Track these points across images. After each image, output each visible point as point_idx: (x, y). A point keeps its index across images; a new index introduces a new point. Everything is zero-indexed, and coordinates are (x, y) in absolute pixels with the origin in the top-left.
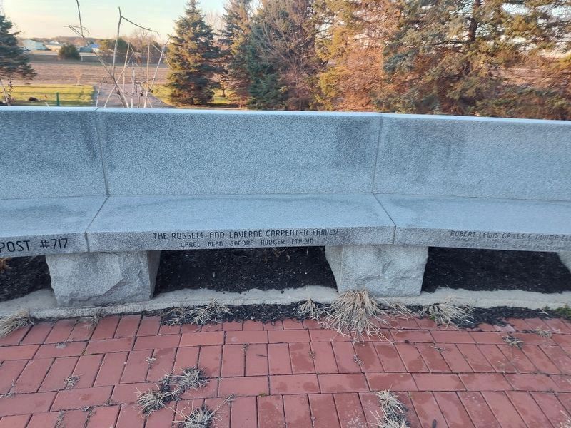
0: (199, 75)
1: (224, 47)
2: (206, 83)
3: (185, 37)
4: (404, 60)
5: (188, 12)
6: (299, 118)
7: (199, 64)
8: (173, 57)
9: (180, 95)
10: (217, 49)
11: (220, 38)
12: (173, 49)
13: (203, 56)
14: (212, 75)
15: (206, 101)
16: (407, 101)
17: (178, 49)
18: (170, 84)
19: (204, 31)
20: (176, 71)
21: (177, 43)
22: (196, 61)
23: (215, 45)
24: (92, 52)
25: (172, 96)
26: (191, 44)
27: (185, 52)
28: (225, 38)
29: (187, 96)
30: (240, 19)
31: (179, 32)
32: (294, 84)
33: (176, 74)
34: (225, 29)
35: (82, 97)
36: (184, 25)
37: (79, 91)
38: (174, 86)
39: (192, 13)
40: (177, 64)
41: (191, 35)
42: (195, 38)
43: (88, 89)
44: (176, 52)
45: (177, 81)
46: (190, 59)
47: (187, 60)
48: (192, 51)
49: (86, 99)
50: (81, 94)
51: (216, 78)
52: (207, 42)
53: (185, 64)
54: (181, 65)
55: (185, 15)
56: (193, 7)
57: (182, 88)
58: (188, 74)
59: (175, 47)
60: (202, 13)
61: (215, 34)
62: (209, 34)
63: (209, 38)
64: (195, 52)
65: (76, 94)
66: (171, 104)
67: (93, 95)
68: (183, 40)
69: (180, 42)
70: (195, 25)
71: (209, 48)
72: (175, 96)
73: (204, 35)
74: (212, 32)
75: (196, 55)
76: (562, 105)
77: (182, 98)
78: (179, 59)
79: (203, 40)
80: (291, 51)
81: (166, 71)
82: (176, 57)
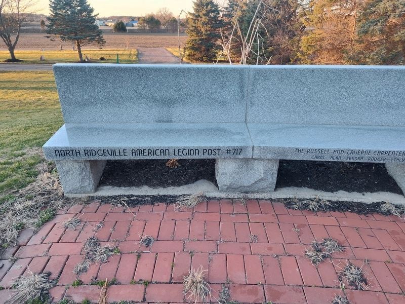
0: (208, 40)
1: (226, 20)
2: (212, 46)
3: (201, 14)
4: (376, 25)
6: (391, 71)
7: (208, 33)
8: (191, 28)
9: (194, 55)
10: (221, 21)
11: (224, 13)
12: (191, 23)
13: (212, 27)
14: (216, 40)
15: (211, 59)
16: (375, 57)
17: (195, 23)
18: (188, 47)
19: (213, 8)
20: (193, 38)
21: (194, 18)
22: (206, 31)
23: (220, 19)
24: (133, 26)
25: (189, 55)
26: (204, 19)
27: (199, 24)
28: (227, 13)
29: (199, 55)
31: (197, 10)
32: (279, 45)
33: (193, 40)
35: (131, 57)
36: (200, 5)
37: (129, 53)
38: (192, 48)
40: (194, 33)
41: (204, 12)
42: (207, 15)
43: (134, 51)
44: (194, 25)
45: (193, 45)
46: (203, 30)
47: (201, 30)
48: (204, 24)
49: (134, 58)
50: (130, 55)
51: (219, 42)
52: (215, 17)
53: (199, 32)
54: (197, 34)
57: (196, 50)
58: (201, 40)
59: (193, 21)
61: (221, 10)
62: (217, 11)
63: (216, 14)
64: (206, 24)
65: (126, 55)
66: (187, 61)
67: (138, 55)
68: (199, 15)
69: (196, 17)
70: (207, 4)
71: (216, 21)
72: (191, 56)
73: (214, 12)
74: (219, 9)
75: (207, 26)
77: (196, 57)
78: (196, 30)
79: (212, 15)
80: (279, 21)
81: (186, 38)
82: (193, 28)
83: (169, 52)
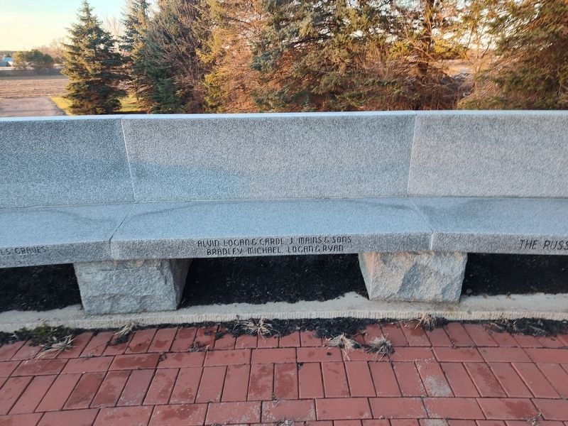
0: (101, 83)
1: (124, 53)
2: (112, 90)
3: (81, 45)
4: (270, 58)
5: (83, 19)
7: (98, 72)
8: (70, 67)
9: (82, 105)
10: (119, 56)
11: (121, 44)
12: (69, 57)
13: (102, 64)
15: (113, 108)
17: (74, 58)
18: (69, 95)
19: (102, 37)
20: (76, 81)
21: (72, 51)
22: (95, 70)
23: (116, 52)
24: (8, 65)
25: (73, 107)
26: (88, 52)
27: (82, 61)
28: (126, 44)
29: (90, 106)
30: (141, 24)
31: (74, 40)
32: (192, 87)
33: (74, 84)
34: (125, 35)
36: (79, 33)
38: (73, 96)
39: (88, 19)
40: (75, 74)
41: (87, 43)
42: (93, 44)
44: (74, 61)
45: (78, 91)
46: (88, 68)
47: (86, 69)
48: (90, 60)
51: (122, 85)
52: (106, 49)
53: (83, 73)
54: (80, 74)
55: (79, 23)
56: (88, 13)
57: (83, 98)
58: (87, 83)
59: (70, 55)
60: (99, 19)
61: (114, 41)
62: (108, 41)
63: (109, 45)
64: (93, 60)
68: (79, 48)
69: (76, 50)
70: (90, 31)
71: (109, 55)
72: (77, 107)
73: (103, 42)
74: (114, 38)
75: (94, 63)
76: (399, 93)
77: (85, 108)
78: (79, 69)
79: (102, 46)
81: (66, 82)
82: (73, 66)
83: (53, 103)
